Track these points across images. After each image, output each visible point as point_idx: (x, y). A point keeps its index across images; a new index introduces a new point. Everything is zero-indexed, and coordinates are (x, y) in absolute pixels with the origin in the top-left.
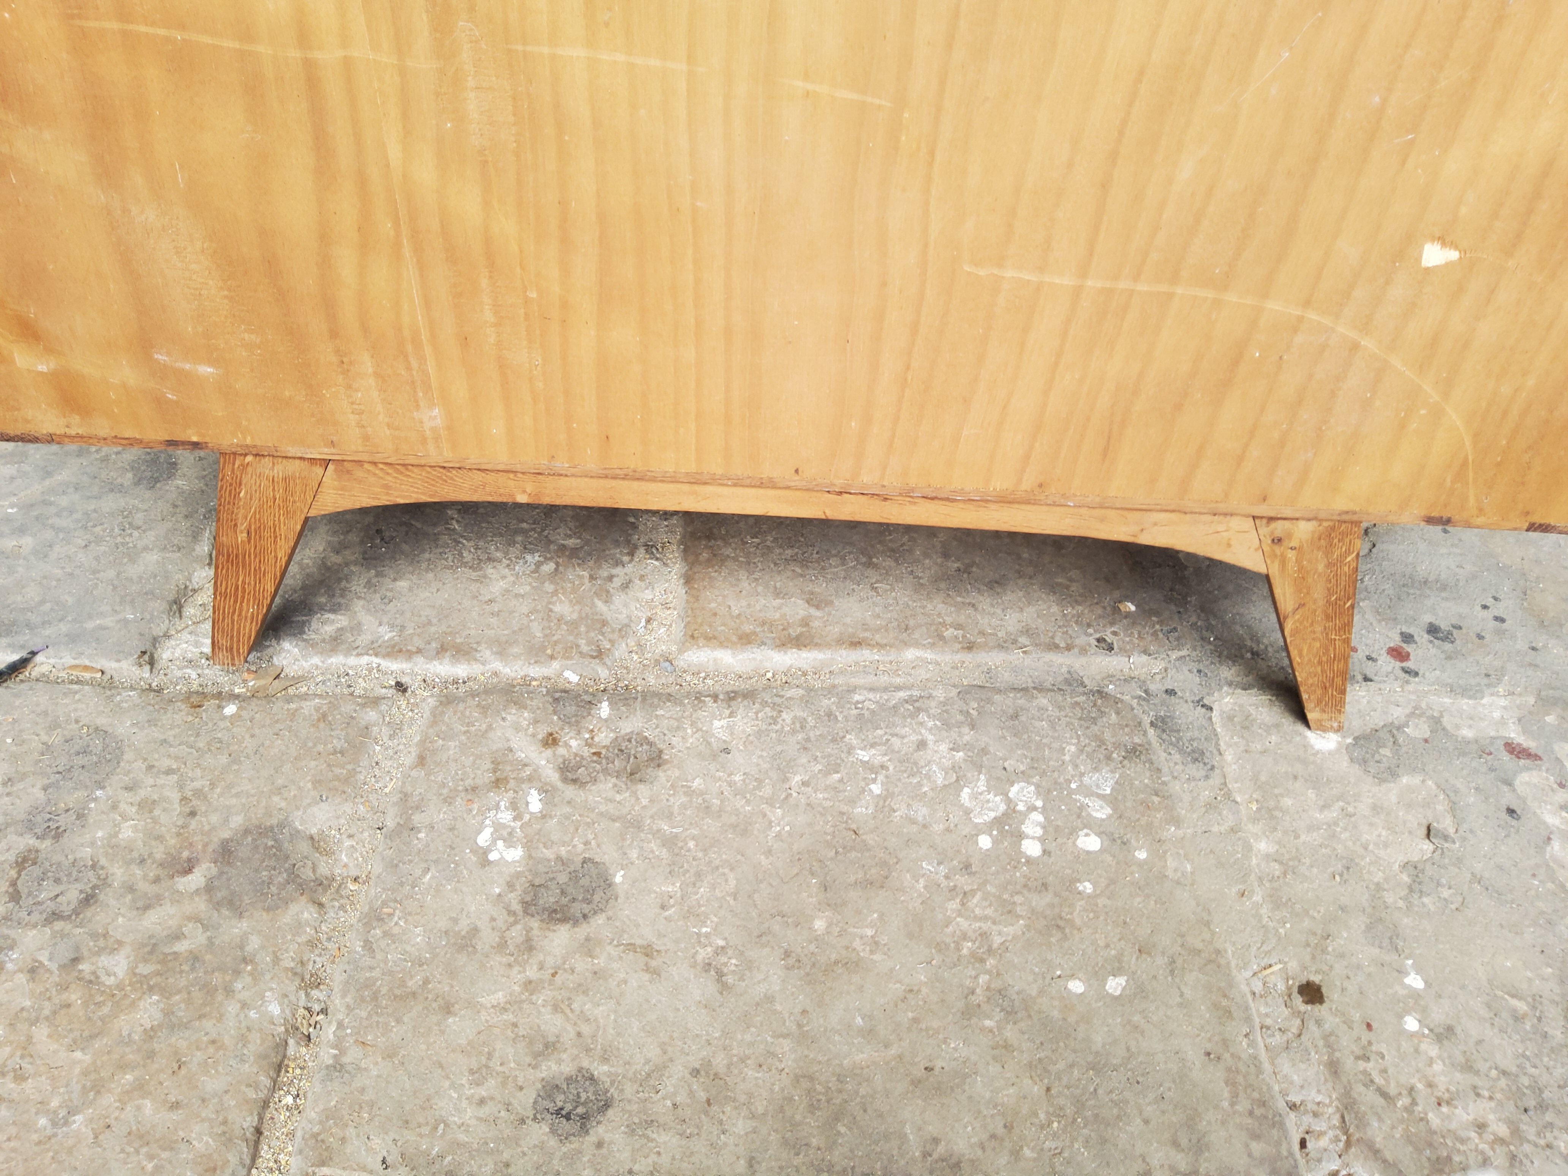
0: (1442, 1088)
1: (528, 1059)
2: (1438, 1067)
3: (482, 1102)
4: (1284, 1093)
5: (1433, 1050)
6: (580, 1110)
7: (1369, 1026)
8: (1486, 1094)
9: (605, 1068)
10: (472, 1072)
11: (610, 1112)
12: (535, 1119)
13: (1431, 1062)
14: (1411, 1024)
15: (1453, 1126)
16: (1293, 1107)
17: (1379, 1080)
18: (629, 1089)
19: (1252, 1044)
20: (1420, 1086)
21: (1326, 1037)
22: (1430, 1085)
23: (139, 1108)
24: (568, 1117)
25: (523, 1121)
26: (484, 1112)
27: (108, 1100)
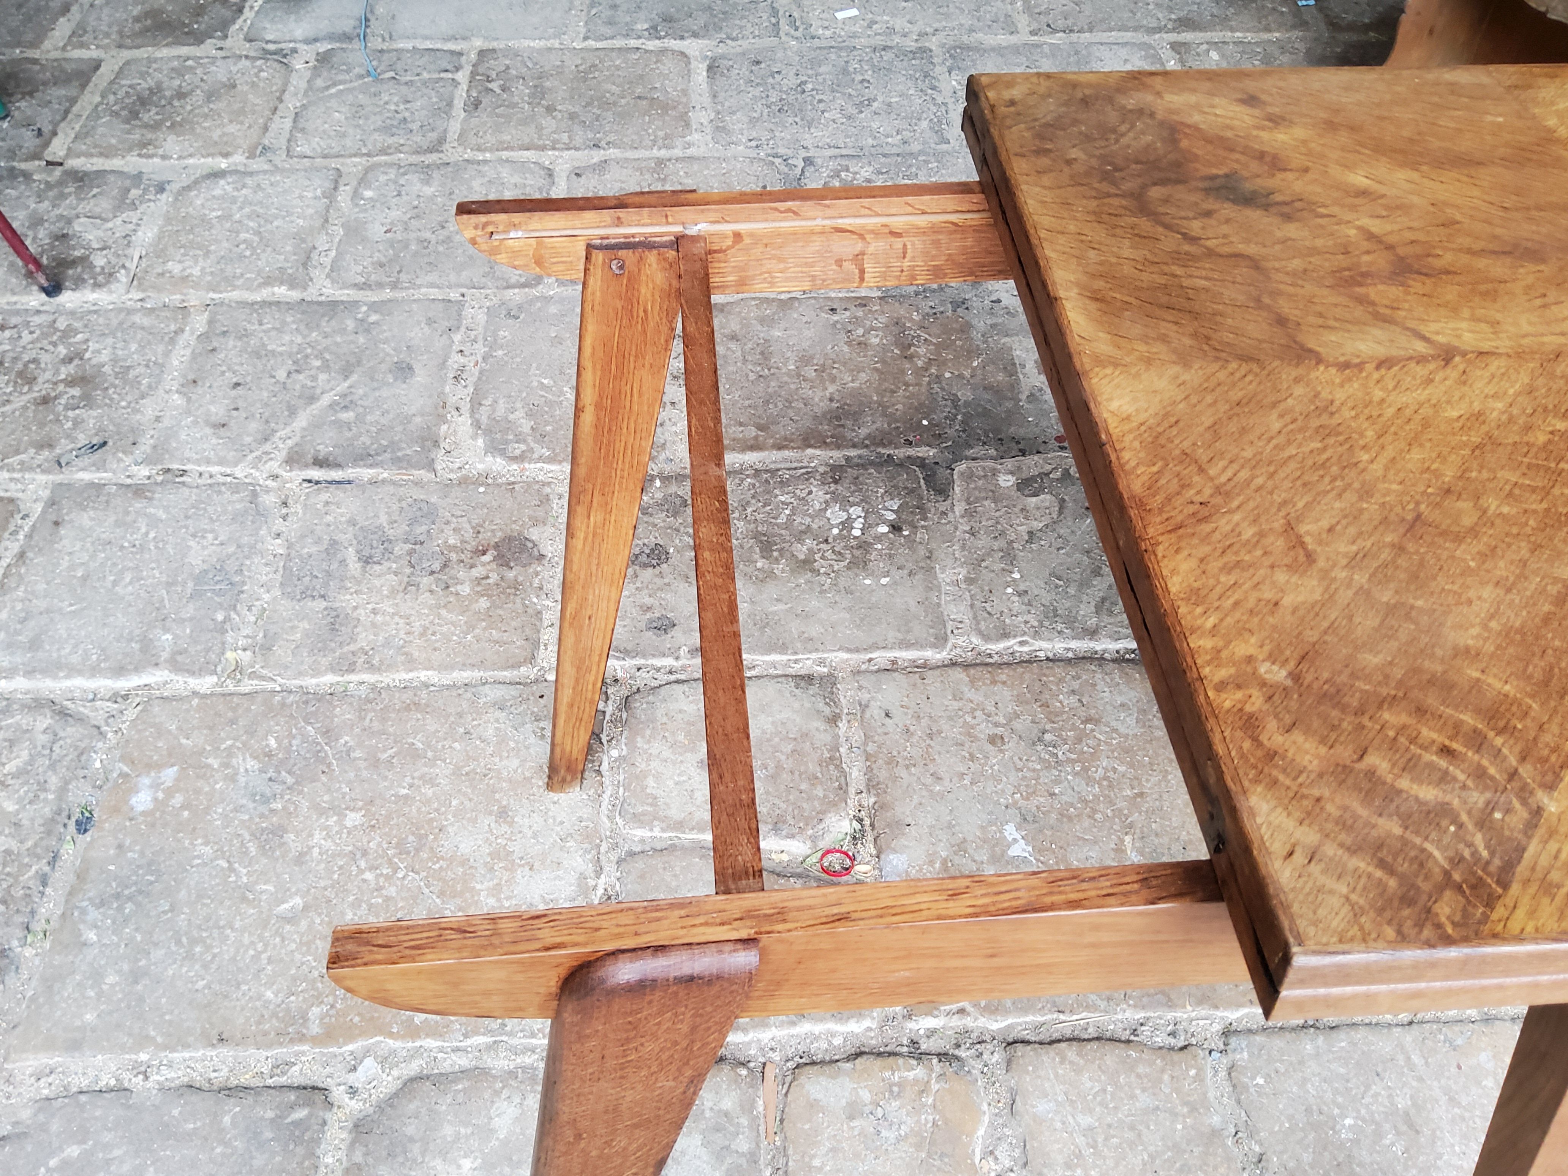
1: (642, 613)
2: (1016, 604)
4: (948, 615)
6: (664, 627)
8: (1033, 612)
9: (671, 615)
12: (646, 630)
14: (1010, 590)
23: (491, 633)
24: (659, 629)
25: (642, 631)
27: (478, 630)
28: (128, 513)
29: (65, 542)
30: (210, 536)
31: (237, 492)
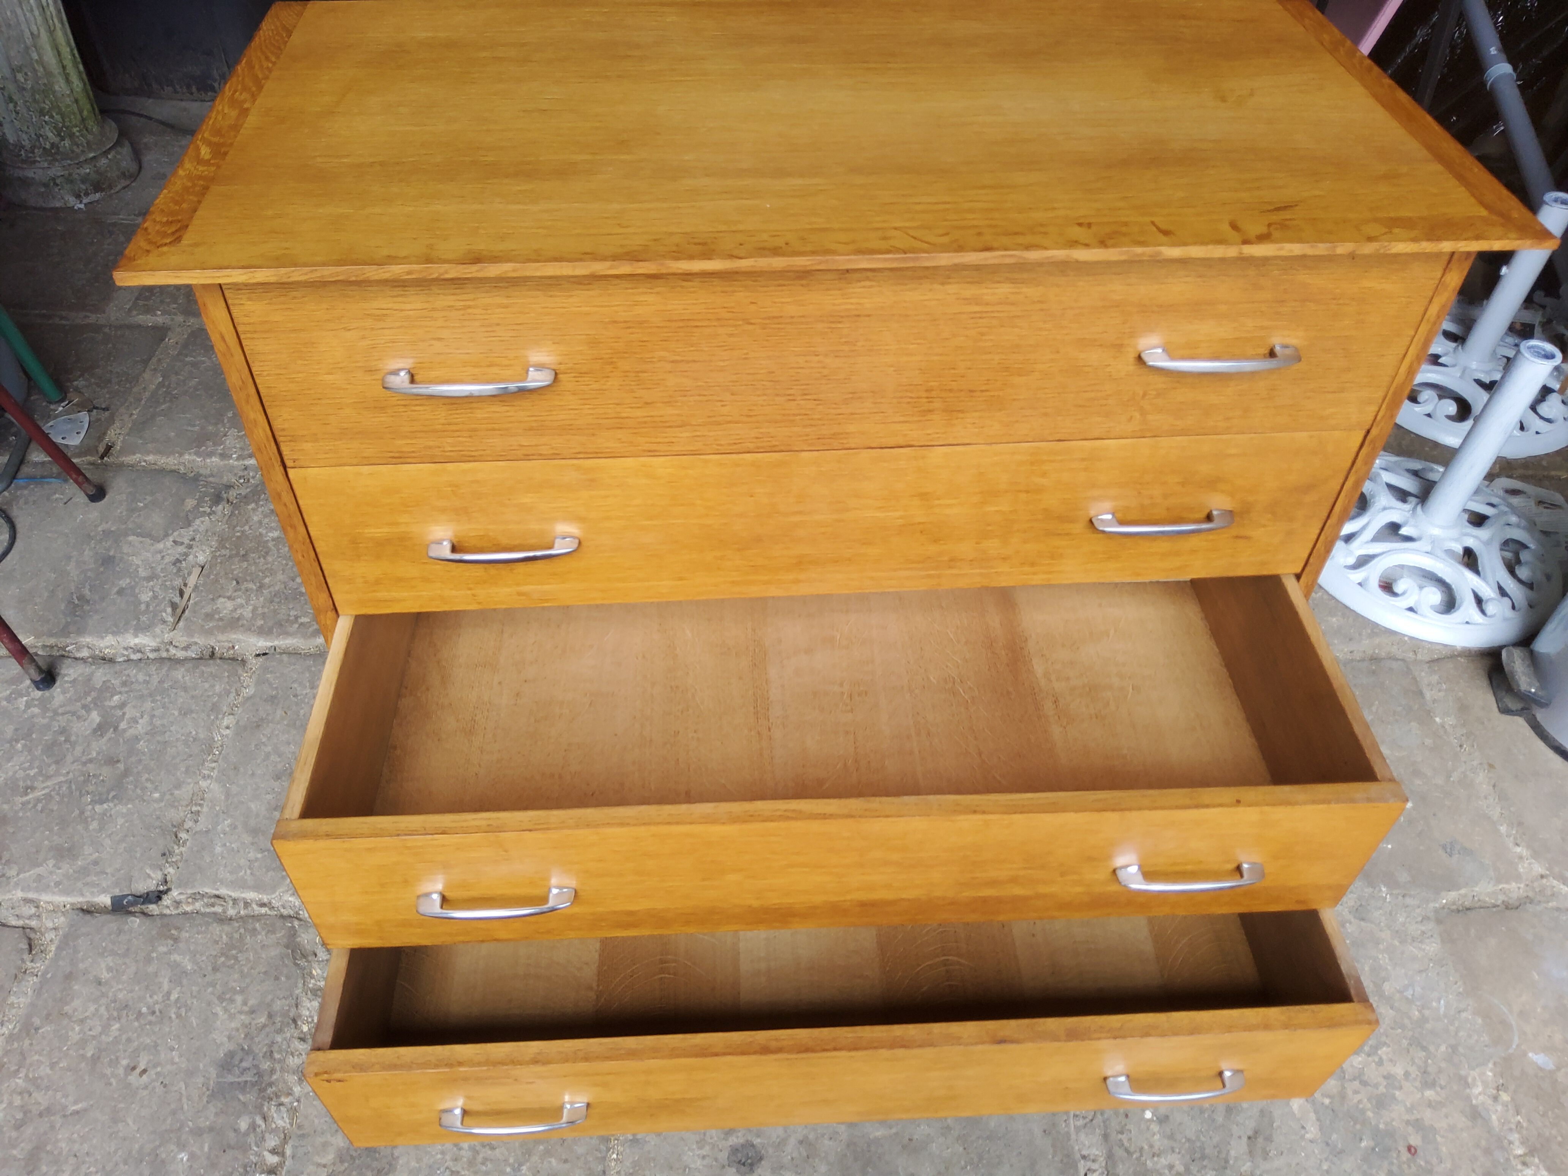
0: (1156, 1147)
1: (722, 1136)
2: (1157, 1137)
3: (704, 1157)
4: (1080, 1150)
5: (1155, 1127)
6: (749, 1161)
7: (1127, 1116)
8: (1177, 1150)
9: (759, 1140)
10: (697, 1142)
11: (763, 1162)
12: (729, 1166)
13: (1154, 1134)
14: (1148, 1115)
15: (1159, 1166)
16: (1084, 1157)
17: (1126, 1144)
18: (771, 1150)
19: (1067, 1125)
20: (1146, 1147)
21: (1104, 1122)
22: (1151, 1146)
23: (550, 1162)
24: (744, 1164)
25: (723, 1167)
26: (705, 1162)
27: (535, 1158)
28: (148, 960)
29: (76, 1003)
30: (239, 999)
31: (273, 932)
